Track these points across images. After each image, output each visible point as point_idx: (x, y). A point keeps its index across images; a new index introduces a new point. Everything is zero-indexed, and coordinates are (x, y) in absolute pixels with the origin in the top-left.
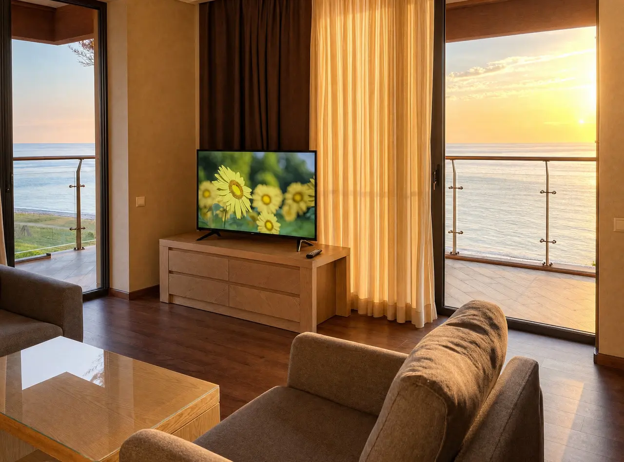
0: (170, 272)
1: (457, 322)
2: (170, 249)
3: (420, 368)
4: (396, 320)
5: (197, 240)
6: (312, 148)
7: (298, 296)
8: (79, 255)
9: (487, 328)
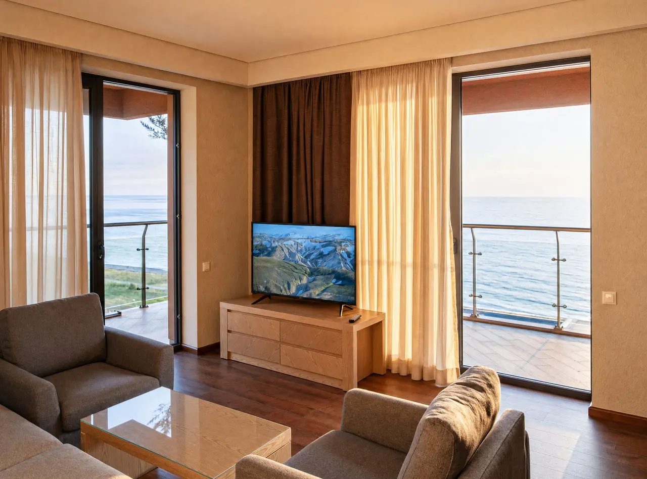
0: (229, 331)
1: (465, 382)
2: (229, 311)
3: (437, 413)
4: (422, 379)
5: (252, 304)
6: (351, 223)
7: (341, 356)
8: (144, 312)
9: (485, 386)
